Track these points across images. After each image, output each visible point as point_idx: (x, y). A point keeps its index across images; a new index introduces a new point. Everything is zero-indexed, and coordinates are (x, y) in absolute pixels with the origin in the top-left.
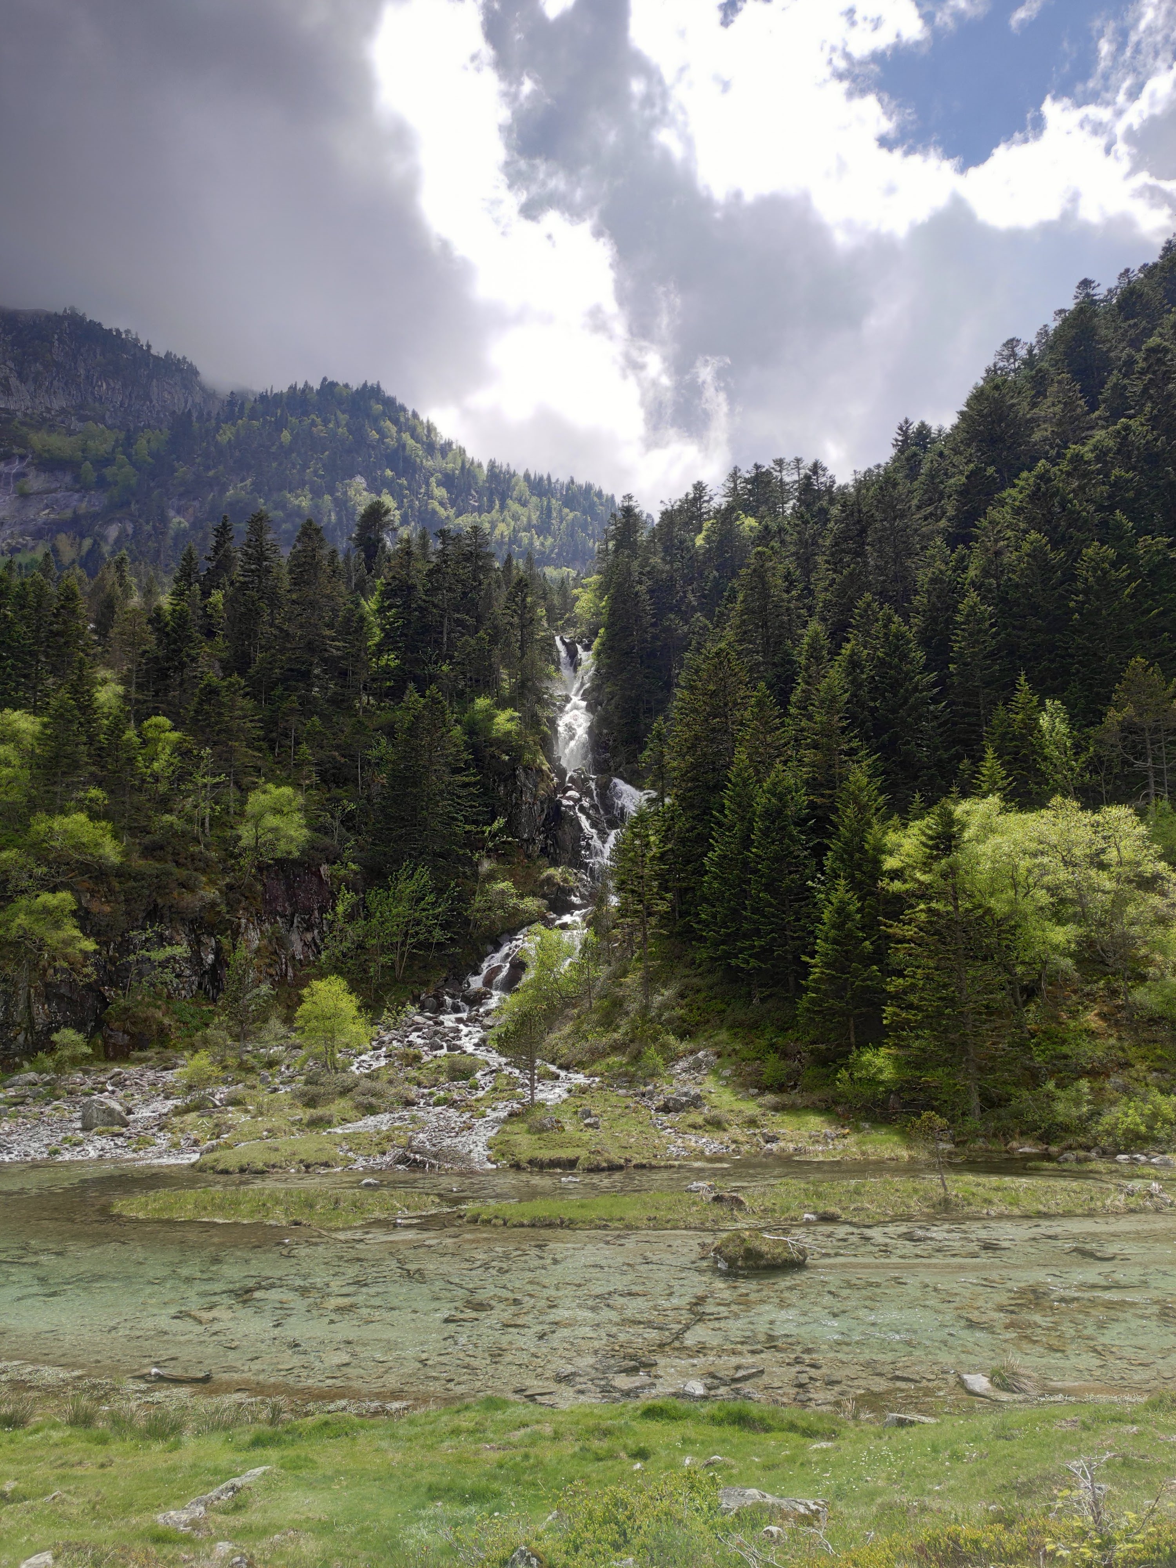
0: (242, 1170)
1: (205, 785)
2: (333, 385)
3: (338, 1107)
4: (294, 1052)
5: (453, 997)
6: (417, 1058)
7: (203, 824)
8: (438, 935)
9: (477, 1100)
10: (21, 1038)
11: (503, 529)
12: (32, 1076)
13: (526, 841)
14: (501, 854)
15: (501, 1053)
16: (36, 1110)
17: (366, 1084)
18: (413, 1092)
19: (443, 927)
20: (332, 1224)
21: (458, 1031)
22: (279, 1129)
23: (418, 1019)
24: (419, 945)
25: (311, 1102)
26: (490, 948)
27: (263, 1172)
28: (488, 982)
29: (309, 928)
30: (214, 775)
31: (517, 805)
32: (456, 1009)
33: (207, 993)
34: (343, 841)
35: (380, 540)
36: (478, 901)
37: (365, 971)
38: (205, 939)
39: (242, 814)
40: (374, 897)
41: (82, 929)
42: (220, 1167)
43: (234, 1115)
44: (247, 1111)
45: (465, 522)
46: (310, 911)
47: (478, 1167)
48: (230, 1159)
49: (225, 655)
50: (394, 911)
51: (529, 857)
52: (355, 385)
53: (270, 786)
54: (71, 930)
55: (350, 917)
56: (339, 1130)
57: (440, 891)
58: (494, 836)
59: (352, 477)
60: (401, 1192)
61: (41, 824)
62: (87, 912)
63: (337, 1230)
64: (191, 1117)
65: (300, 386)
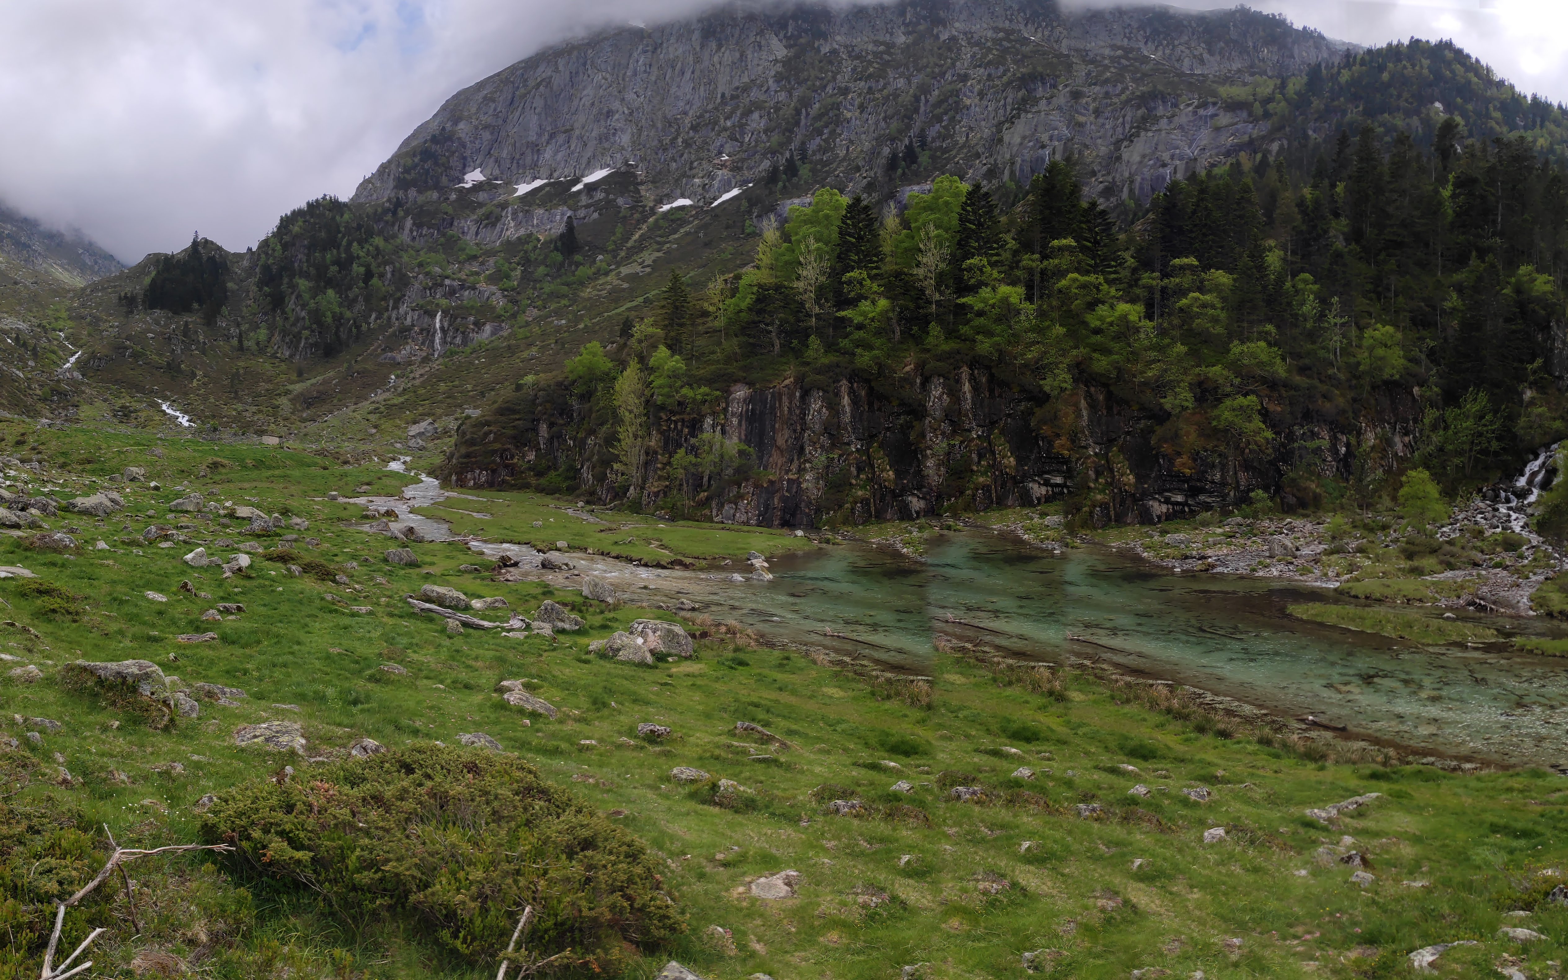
0: (1367, 598)
1: (1336, 324)
2: (1418, 41)
3: (1429, 562)
4: (1399, 521)
5: (1505, 491)
6: (1481, 532)
7: (1335, 353)
8: (1495, 445)
9: (1523, 566)
10: (1232, 494)
11: (1541, 142)
12: (1239, 519)
13: (1558, 377)
14: (1539, 386)
15: (1539, 535)
16: (1242, 541)
17: (1447, 548)
18: (1478, 556)
19: (1498, 439)
20: (1424, 641)
21: (1509, 516)
22: (1390, 572)
23: (1481, 505)
24: (1481, 452)
25: (1410, 556)
26: (1531, 457)
27: (1380, 600)
28: (1530, 482)
29: (1406, 434)
30: (1341, 317)
31: (1551, 350)
32: (1508, 501)
33: (1342, 474)
34: (1429, 369)
35: (1452, 146)
36: (1522, 421)
37: (1445, 468)
38: (1339, 436)
39: (1359, 346)
40: (1450, 413)
41: (1264, 422)
42: (1353, 593)
43: (1359, 559)
44: (1369, 558)
45: (1513, 135)
46: (1406, 421)
47: (1523, 614)
48: (1359, 589)
49: (1346, 230)
50: (1464, 425)
51: (1559, 390)
52: (1433, 41)
53: (1379, 326)
54: (1257, 423)
55: (1434, 427)
56: (1428, 578)
57: (1496, 412)
58: (1534, 372)
59: (1433, 103)
60: (1470, 625)
61: (1236, 348)
62: (1266, 409)
63: (1429, 645)
64: (1334, 557)
65: (1395, 42)
